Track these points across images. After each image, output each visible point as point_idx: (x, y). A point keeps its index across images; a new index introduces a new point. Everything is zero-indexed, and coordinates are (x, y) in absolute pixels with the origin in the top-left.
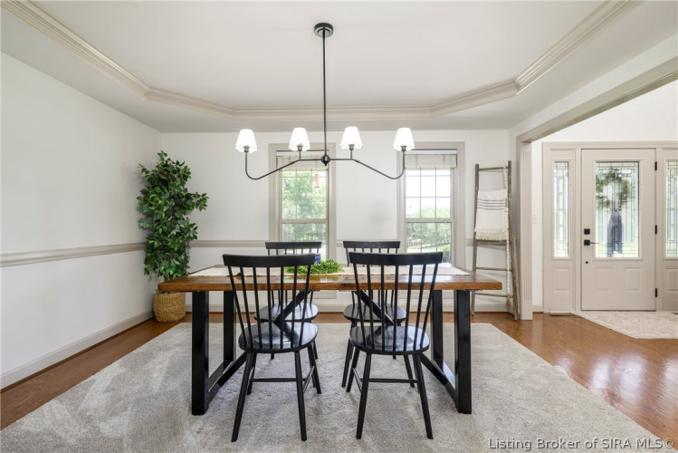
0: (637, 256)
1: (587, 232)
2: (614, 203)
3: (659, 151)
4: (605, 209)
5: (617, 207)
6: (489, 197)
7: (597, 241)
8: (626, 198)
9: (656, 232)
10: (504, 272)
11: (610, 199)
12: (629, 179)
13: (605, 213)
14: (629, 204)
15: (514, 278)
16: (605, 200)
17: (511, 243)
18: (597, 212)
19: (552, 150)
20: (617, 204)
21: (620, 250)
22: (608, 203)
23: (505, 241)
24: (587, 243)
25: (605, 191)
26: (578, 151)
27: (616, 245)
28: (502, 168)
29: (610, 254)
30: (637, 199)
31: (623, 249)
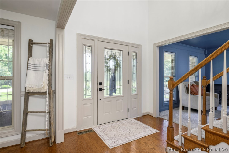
0: (121, 94)
1: (100, 84)
2: (112, 69)
3: (130, 47)
4: (109, 72)
5: (114, 72)
6: (37, 63)
7: (105, 89)
8: (117, 68)
9: (128, 83)
10: (43, 114)
11: (111, 67)
12: (118, 59)
13: (108, 74)
14: (119, 70)
15: (50, 118)
16: (109, 68)
17: (49, 94)
18: (105, 74)
19: (83, 38)
20: (114, 70)
21: (115, 93)
22: (110, 69)
23: (46, 93)
24: (100, 90)
25: (109, 63)
26: (96, 41)
27: (113, 90)
28: (46, 44)
29: (111, 94)
30: (121, 68)
31: (117, 91)
